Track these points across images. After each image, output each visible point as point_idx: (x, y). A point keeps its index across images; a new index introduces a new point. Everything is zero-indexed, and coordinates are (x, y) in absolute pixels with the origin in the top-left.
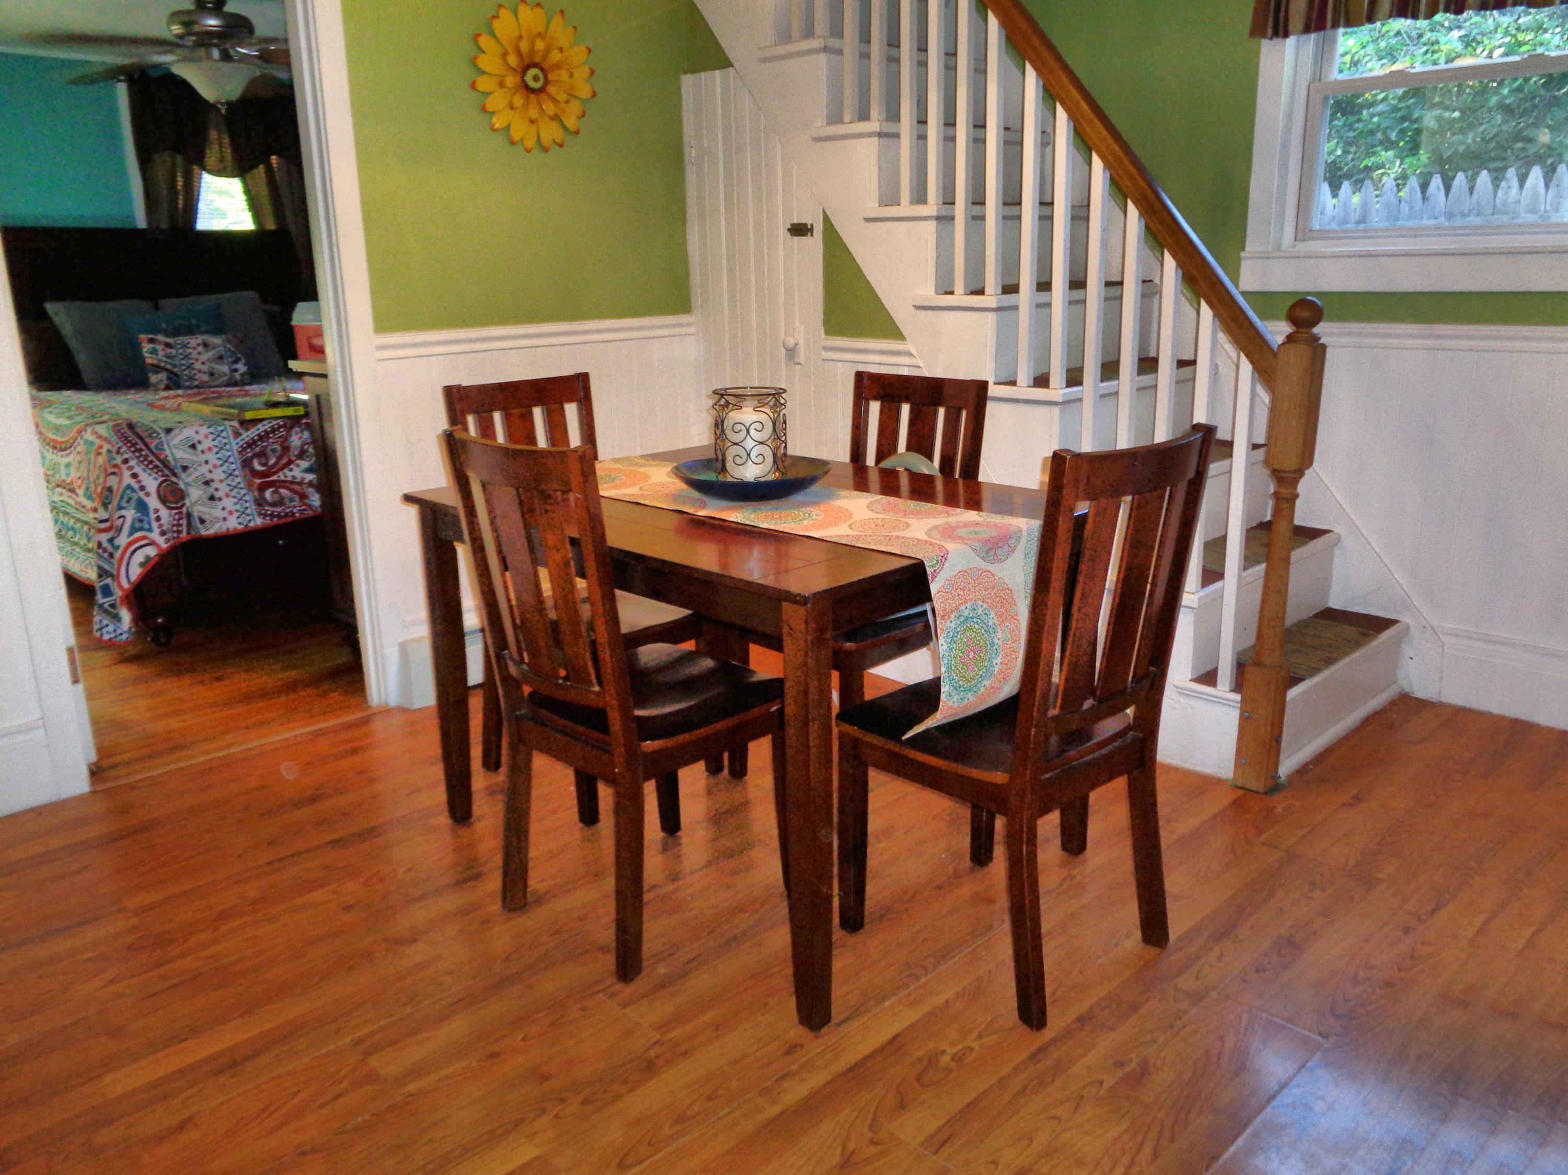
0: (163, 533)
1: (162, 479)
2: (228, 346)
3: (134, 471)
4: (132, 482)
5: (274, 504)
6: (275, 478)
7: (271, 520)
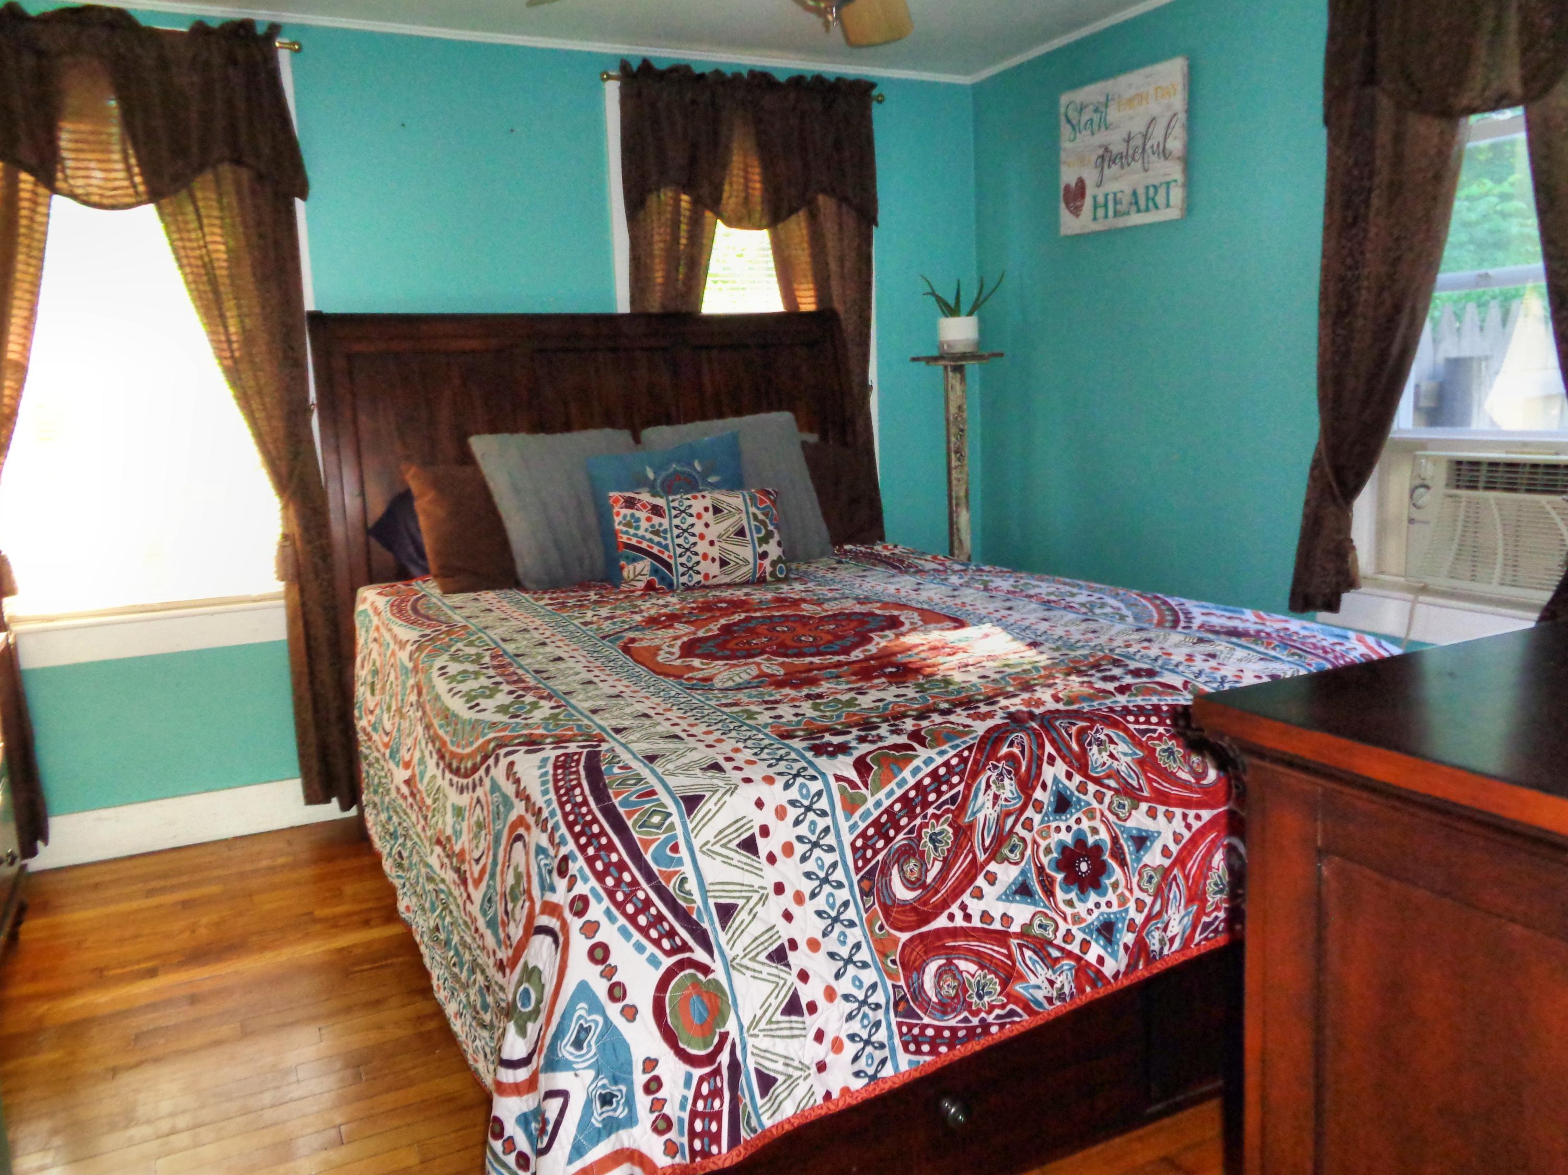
0: (663, 1125)
1: (668, 962)
2: (753, 510)
3: (599, 937)
4: (591, 974)
5: (945, 1007)
6: (941, 922)
7: (934, 1051)
